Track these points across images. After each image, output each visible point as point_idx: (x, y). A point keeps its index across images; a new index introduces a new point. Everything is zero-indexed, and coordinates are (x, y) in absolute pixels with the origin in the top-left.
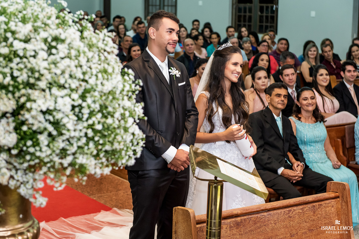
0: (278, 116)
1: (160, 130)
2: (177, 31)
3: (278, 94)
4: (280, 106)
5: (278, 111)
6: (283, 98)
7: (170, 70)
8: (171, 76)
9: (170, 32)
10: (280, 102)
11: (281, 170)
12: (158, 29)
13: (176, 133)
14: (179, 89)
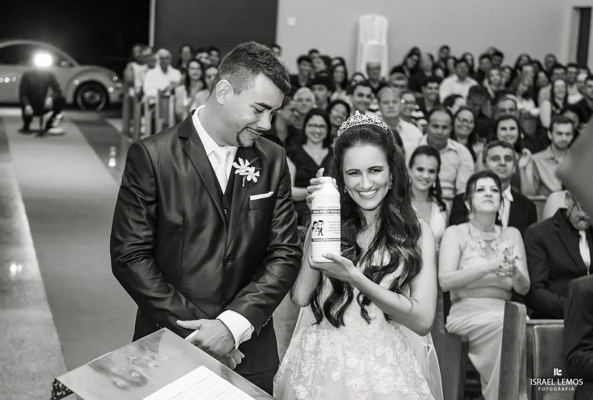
7: (236, 165)
12: (237, 92)
13: (220, 304)
14: (249, 207)
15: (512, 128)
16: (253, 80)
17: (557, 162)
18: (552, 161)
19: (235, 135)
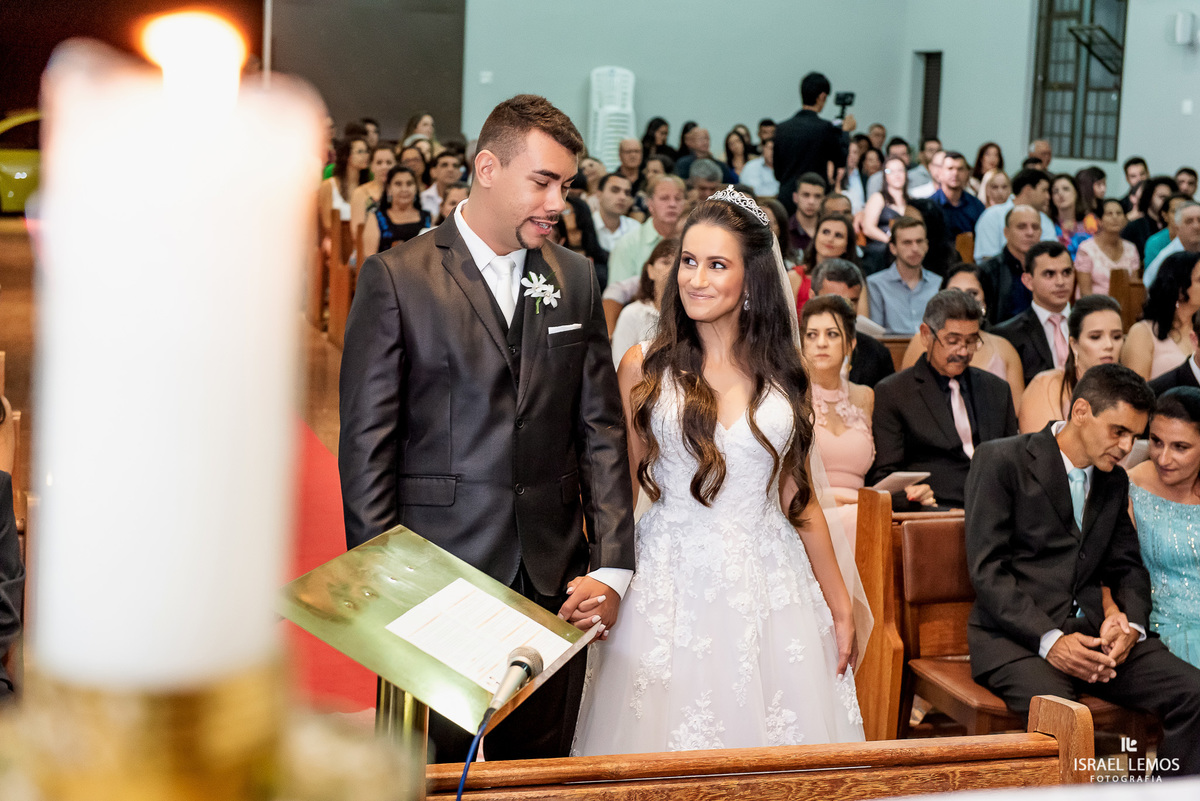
1: (453, 473)
7: (525, 282)
11: (1051, 640)
12: (505, 163)
13: (512, 488)
14: (547, 343)
15: (838, 235)
16: (524, 140)
17: (907, 287)
18: (899, 284)
19: (514, 231)
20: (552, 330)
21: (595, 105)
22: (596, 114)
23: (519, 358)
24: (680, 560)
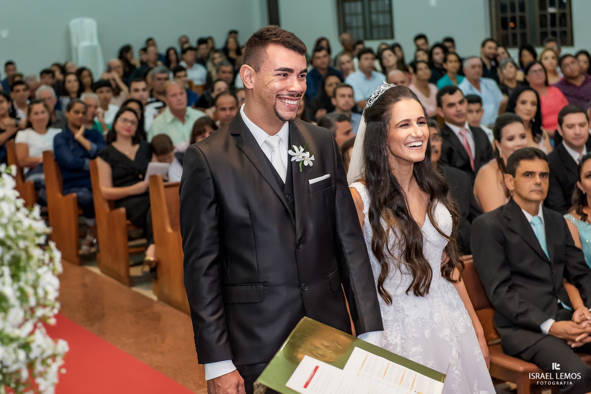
0: (535, 213)
1: (261, 281)
2: (299, 72)
3: (527, 172)
4: (535, 196)
5: (533, 206)
6: (538, 179)
8: (292, 166)
9: (285, 75)
10: (534, 187)
11: (548, 326)
12: (257, 70)
13: (299, 286)
14: (309, 191)
20: (311, 182)
21: (74, 42)
22: (76, 49)
23: (293, 202)
24: (404, 316)
